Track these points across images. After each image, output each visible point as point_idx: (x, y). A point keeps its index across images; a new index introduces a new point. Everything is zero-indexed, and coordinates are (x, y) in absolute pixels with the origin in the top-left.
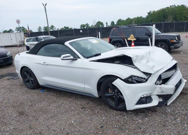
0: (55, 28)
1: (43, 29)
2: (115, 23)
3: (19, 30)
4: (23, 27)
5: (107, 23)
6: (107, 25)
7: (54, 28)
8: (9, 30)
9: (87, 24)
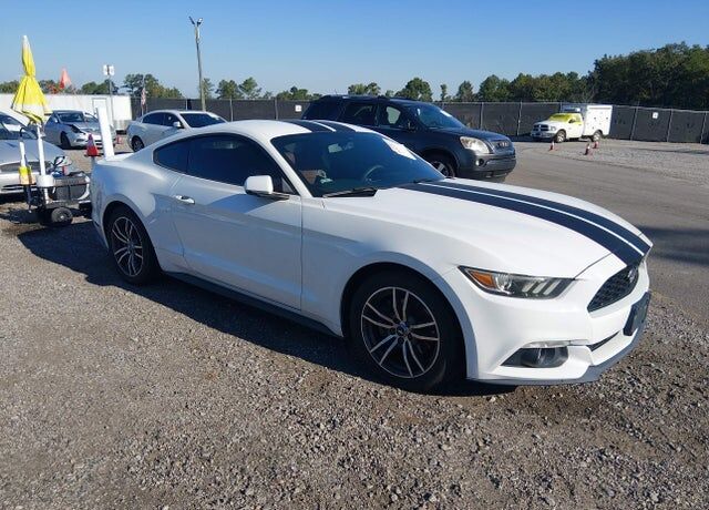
0: (259, 91)
1: (216, 87)
2: (476, 90)
3: (135, 86)
4: (149, 76)
5: (443, 87)
6: (443, 95)
7: (257, 88)
8: (103, 82)
9: (373, 85)
